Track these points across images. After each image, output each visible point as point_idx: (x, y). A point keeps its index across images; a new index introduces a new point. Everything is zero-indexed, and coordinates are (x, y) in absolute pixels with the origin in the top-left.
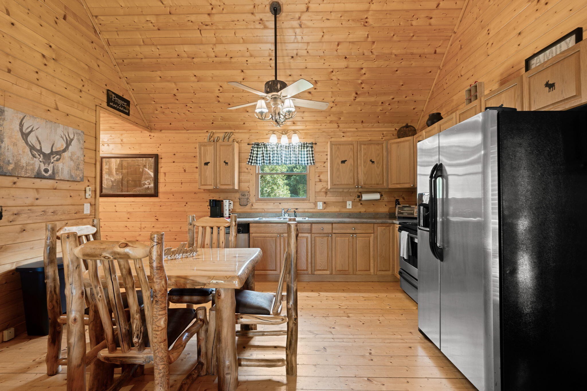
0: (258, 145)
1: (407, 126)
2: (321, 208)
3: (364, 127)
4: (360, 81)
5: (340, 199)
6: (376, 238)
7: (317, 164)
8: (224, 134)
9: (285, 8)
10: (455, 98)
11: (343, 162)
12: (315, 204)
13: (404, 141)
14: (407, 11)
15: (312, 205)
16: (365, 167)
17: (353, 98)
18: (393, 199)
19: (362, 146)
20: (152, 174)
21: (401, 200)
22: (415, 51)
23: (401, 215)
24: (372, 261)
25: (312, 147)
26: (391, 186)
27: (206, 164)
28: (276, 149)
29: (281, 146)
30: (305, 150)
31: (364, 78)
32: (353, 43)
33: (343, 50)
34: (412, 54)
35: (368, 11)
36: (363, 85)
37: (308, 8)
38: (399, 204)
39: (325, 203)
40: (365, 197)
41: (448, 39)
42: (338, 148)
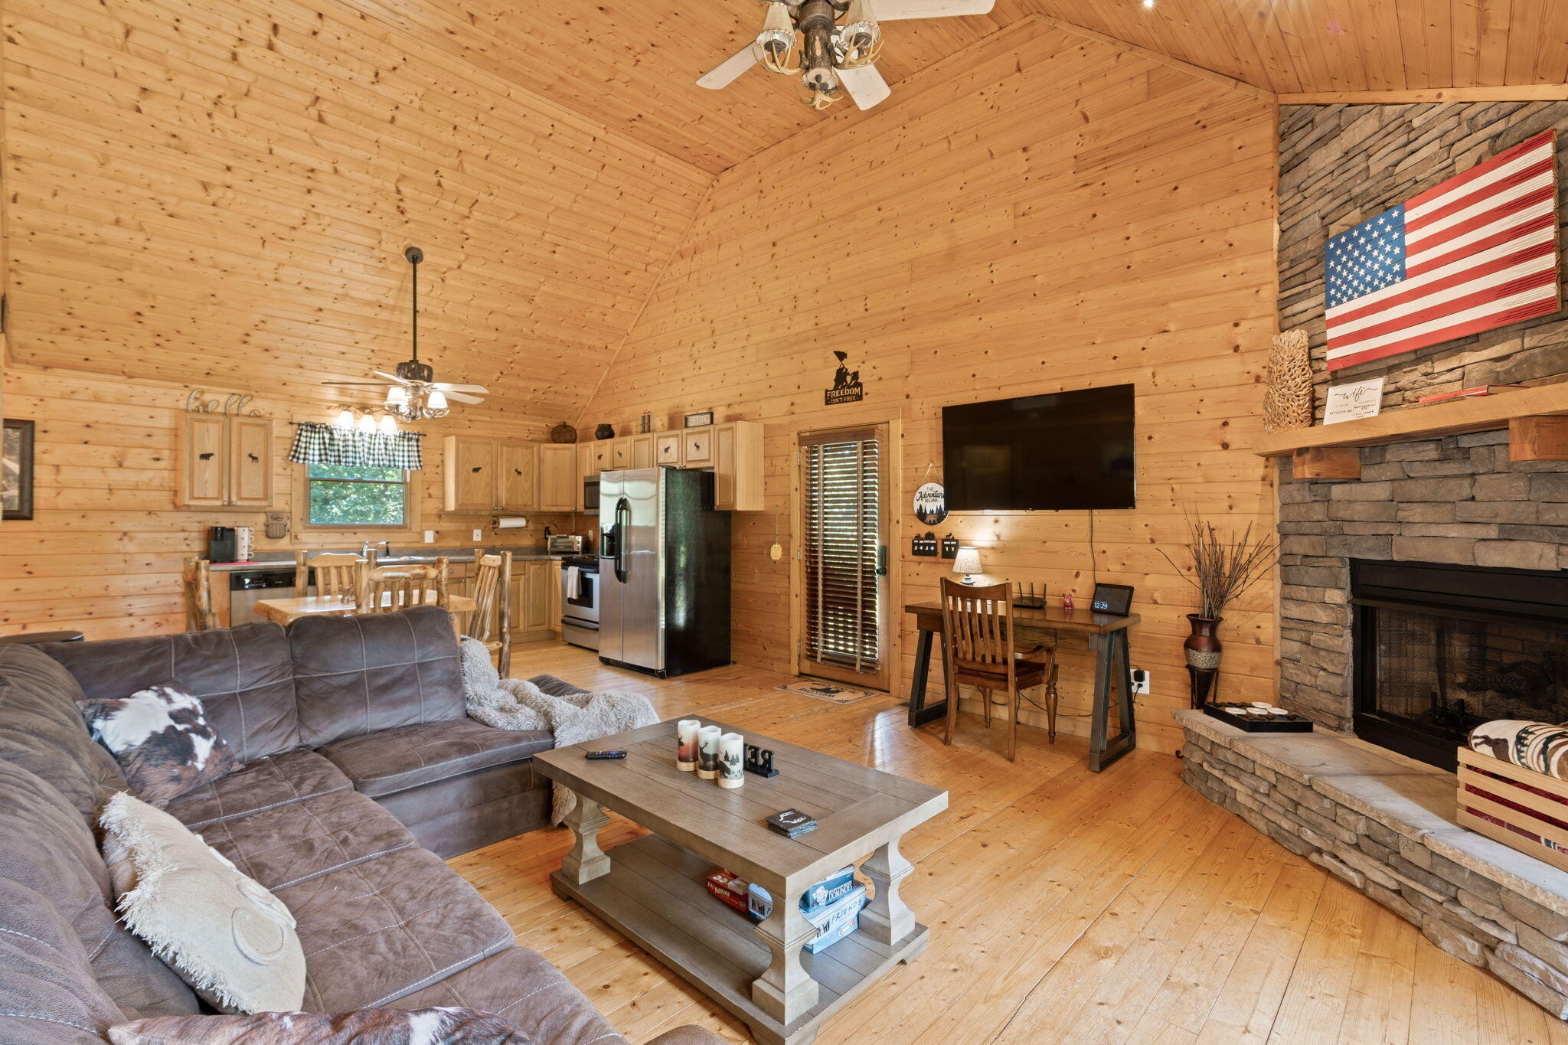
0: (313, 426)
1: (565, 426)
2: (432, 541)
3: (502, 417)
4: (510, 360)
5: (463, 526)
6: (527, 581)
7: (427, 469)
8: (227, 397)
9: (427, 257)
10: (627, 409)
11: (476, 470)
12: (422, 534)
13: (563, 449)
14: (581, 302)
15: (416, 537)
16: (508, 479)
17: (495, 378)
18: (542, 527)
19: (505, 448)
20: (15, 467)
21: (552, 528)
22: (584, 341)
23: (555, 550)
24: (521, 614)
25: (418, 440)
26: (544, 509)
27: (206, 456)
28: (351, 437)
29: (361, 434)
30: (406, 443)
31: (516, 357)
32: (511, 316)
33: (493, 320)
34: (580, 343)
35: (537, 290)
36: (513, 365)
37: (459, 267)
38: (549, 534)
39: (437, 532)
40: (505, 523)
41: (621, 337)
42: (469, 448)
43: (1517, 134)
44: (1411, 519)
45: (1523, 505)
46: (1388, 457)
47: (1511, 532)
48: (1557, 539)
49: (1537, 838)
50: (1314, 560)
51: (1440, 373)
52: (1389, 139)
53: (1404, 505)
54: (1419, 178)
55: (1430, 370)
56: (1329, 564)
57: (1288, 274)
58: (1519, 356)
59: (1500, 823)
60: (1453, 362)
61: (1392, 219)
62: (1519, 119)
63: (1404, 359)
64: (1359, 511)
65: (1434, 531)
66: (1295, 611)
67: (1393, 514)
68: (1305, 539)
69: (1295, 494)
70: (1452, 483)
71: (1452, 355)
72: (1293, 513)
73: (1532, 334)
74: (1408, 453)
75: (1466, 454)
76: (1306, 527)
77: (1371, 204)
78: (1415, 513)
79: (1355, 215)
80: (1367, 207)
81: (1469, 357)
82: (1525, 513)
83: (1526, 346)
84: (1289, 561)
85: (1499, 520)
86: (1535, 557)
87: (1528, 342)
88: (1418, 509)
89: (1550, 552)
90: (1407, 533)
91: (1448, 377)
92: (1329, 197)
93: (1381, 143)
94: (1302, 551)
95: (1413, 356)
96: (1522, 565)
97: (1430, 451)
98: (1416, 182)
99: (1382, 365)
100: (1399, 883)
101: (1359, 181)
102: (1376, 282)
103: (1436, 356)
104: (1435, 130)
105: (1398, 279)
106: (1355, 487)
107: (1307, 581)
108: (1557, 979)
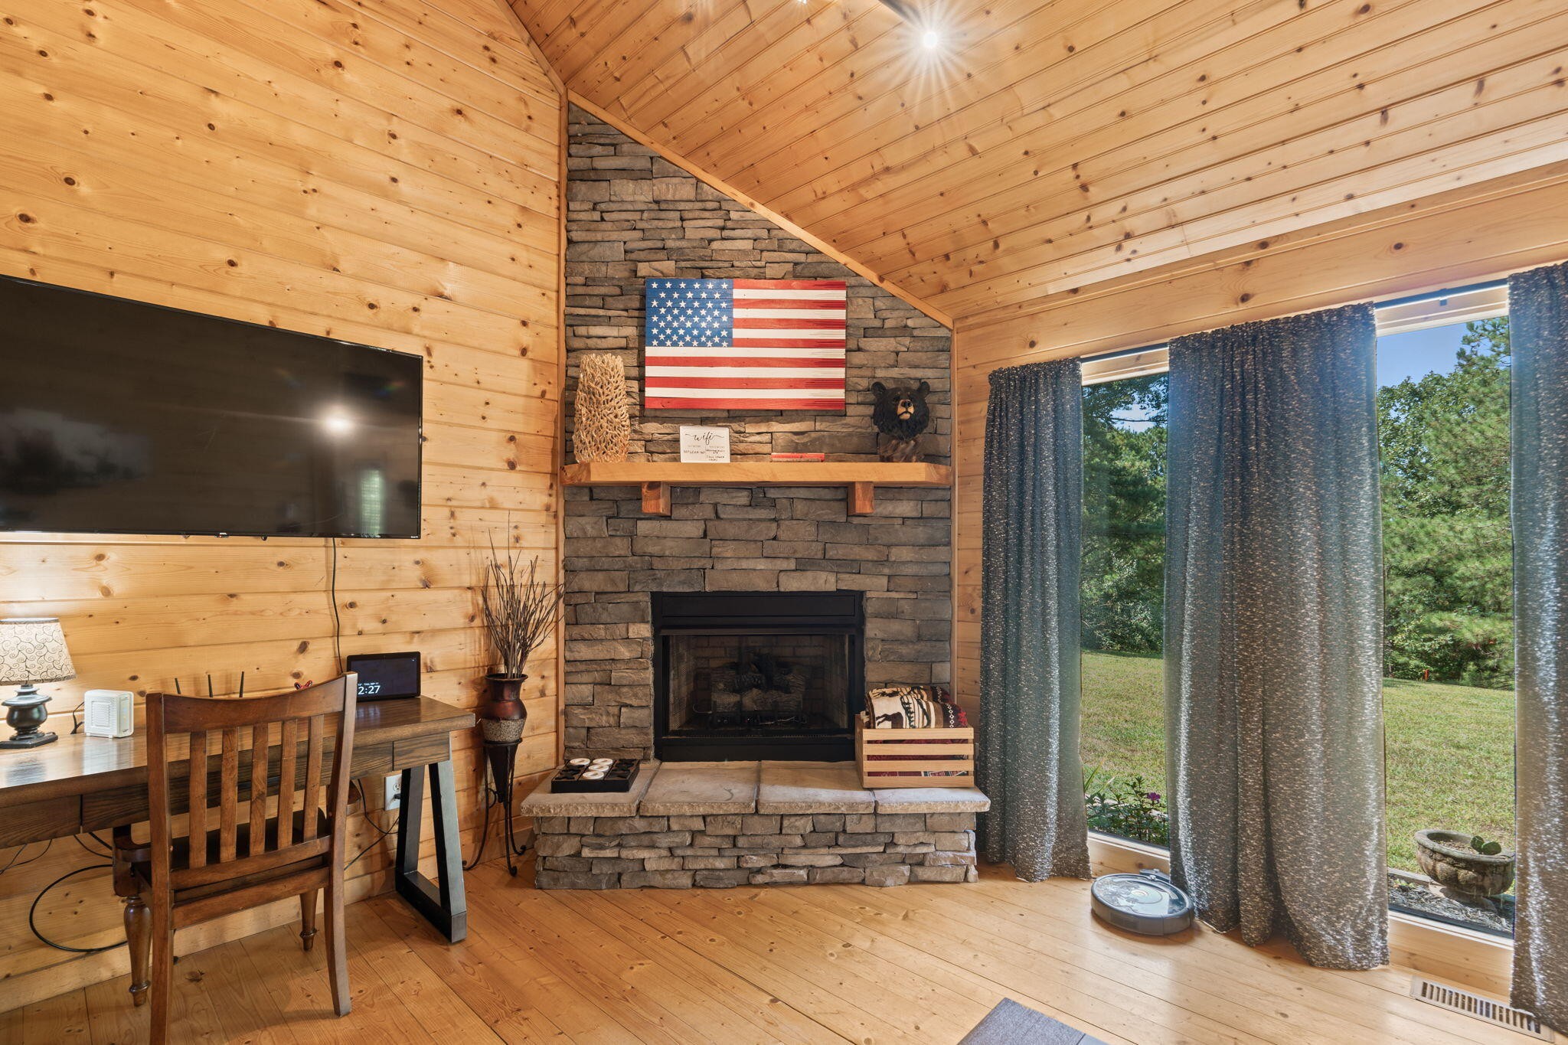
43: (813, 270)
44: (725, 555)
45: (814, 544)
46: (702, 498)
47: (804, 565)
48: (836, 569)
49: (918, 774)
50: (615, 596)
51: (752, 434)
52: (707, 214)
53: (717, 542)
54: (736, 264)
55: (742, 430)
56: (635, 599)
57: (580, 290)
58: (813, 435)
59: (893, 774)
60: (763, 428)
61: (721, 288)
62: (815, 260)
63: (719, 414)
64: (670, 547)
65: (745, 564)
66: (584, 652)
67: (708, 550)
68: (600, 576)
69: (589, 528)
70: (763, 525)
71: (761, 422)
72: (585, 548)
73: (822, 421)
74: (723, 498)
75: (773, 504)
76: (605, 563)
77: (688, 264)
78: (728, 550)
79: (669, 266)
80: (683, 264)
81: (776, 427)
82: (816, 550)
83: (818, 428)
84: (579, 599)
85: (797, 556)
86: (822, 581)
87: (818, 426)
88: (732, 545)
89: (832, 578)
90: (718, 566)
91: (757, 438)
92: (638, 234)
93: (697, 214)
94: (595, 588)
95: (725, 414)
96: (812, 589)
97: (743, 498)
98: (733, 266)
99: (698, 415)
100: (842, 856)
101: (673, 236)
102: (703, 339)
103: (747, 419)
104: (750, 231)
105: (725, 344)
106: (664, 523)
107: (605, 617)
108: (961, 857)
